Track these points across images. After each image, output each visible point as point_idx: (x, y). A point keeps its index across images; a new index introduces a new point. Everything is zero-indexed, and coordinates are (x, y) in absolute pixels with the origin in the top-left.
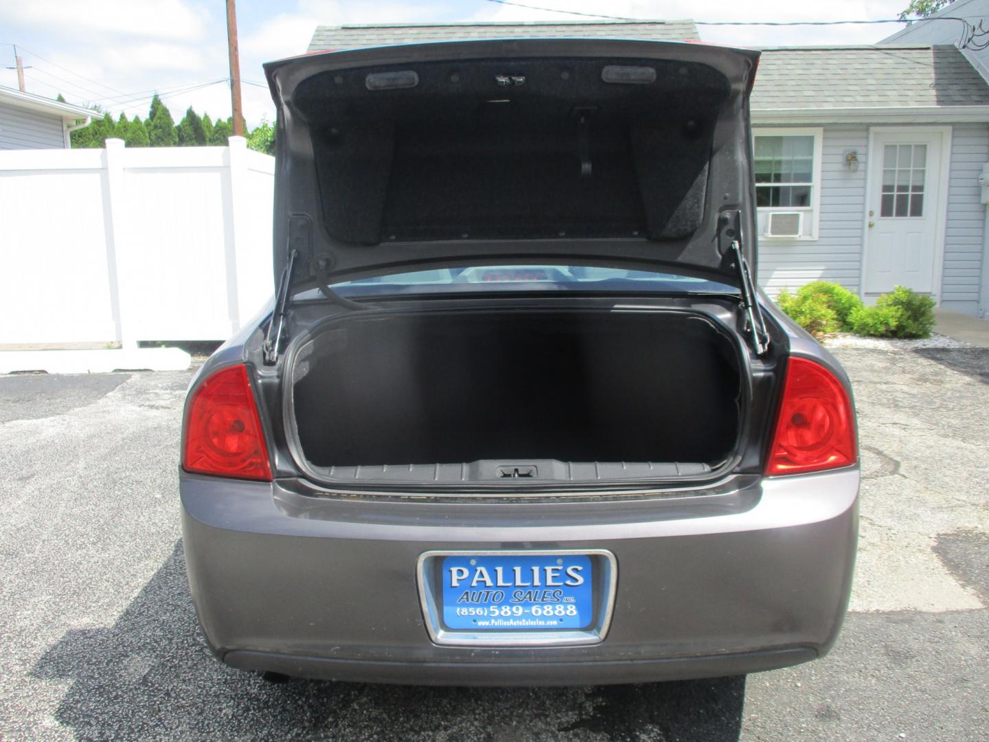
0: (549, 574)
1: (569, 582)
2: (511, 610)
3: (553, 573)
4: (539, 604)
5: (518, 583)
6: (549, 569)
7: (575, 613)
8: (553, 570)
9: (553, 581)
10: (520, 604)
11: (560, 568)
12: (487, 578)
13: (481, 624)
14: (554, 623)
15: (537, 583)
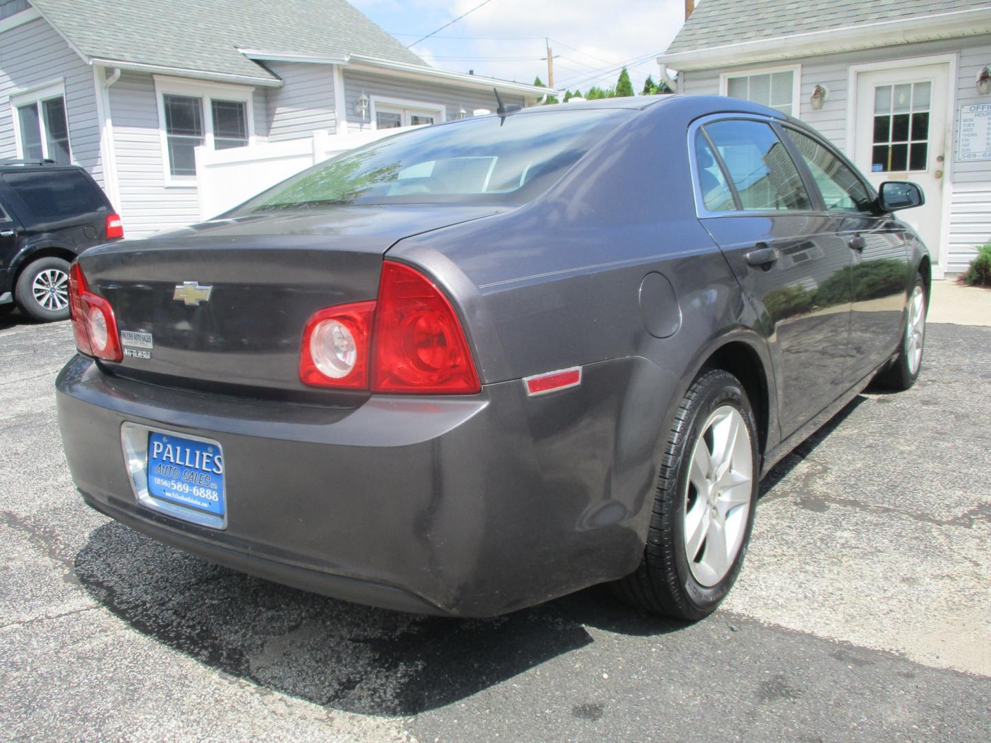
0: (205, 460)
1: (214, 470)
2: (182, 486)
3: (207, 459)
4: (197, 486)
5: (187, 464)
6: (205, 454)
7: (217, 500)
8: (207, 456)
9: (206, 467)
10: (187, 483)
11: (211, 455)
12: (171, 455)
13: (168, 494)
14: (205, 505)
15: (197, 466)
